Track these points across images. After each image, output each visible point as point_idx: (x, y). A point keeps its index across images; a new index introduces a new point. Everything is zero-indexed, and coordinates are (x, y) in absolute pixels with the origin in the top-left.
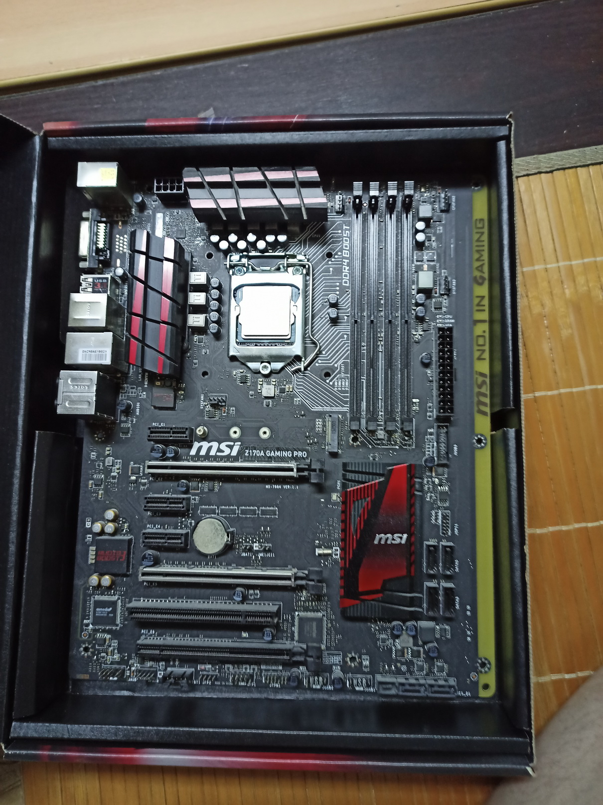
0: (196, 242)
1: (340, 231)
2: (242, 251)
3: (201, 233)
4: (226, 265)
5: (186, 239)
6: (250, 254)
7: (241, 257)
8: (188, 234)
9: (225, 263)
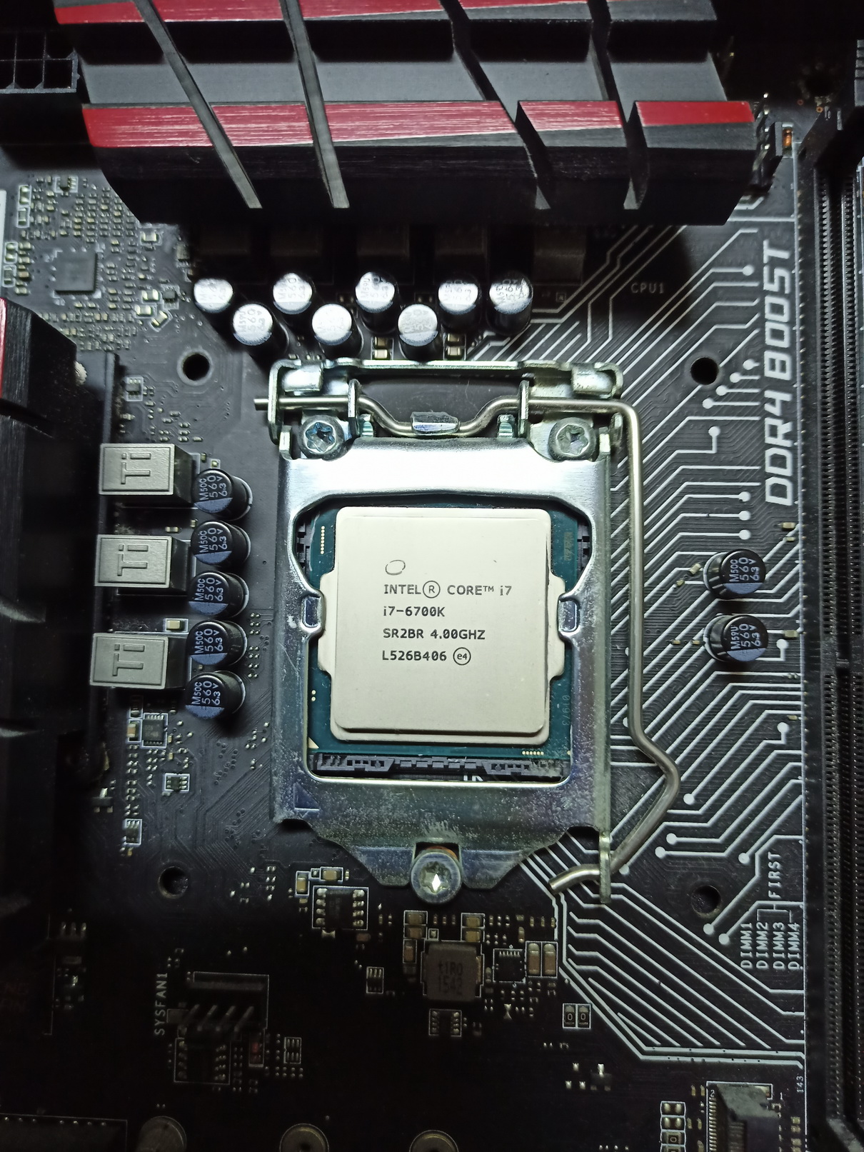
0: (138, 310)
1: (748, 270)
2: (335, 350)
3: (159, 272)
4: (264, 407)
5: (98, 295)
6: (368, 364)
7: (327, 376)
8: (104, 274)
9: (258, 401)
